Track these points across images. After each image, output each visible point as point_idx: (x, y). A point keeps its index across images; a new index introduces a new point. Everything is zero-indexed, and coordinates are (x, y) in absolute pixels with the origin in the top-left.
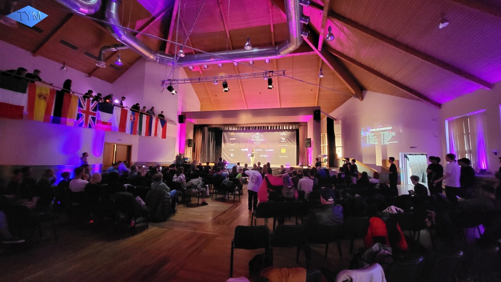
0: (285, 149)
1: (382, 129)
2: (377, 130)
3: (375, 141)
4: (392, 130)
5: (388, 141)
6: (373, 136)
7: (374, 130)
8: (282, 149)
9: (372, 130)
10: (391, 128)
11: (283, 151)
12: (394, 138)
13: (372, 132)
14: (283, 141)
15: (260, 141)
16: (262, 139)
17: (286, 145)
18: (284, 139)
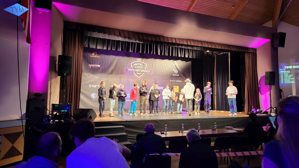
0: (178, 87)
2: (294, 67)
6: (289, 74)
7: (290, 67)
11: (176, 89)
13: (287, 70)
14: (176, 74)
15: (144, 73)
16: (146, 69)
17: (180, 81)
18: (177, 71)
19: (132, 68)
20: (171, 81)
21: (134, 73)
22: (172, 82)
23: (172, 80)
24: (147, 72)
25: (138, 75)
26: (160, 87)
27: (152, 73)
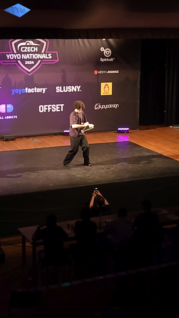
14: (106, 58)
15: (39, 61)
16: (45, 53)
17: (115, 72)
18: (110, 52)
19: (15, 52)
20: (96, 72)
21: (19, 62)
22: (98, 75)
23: (99, 70)
24: (46, 59)
25: (27, 66)
26: (73, 87)
27: (58, 60)
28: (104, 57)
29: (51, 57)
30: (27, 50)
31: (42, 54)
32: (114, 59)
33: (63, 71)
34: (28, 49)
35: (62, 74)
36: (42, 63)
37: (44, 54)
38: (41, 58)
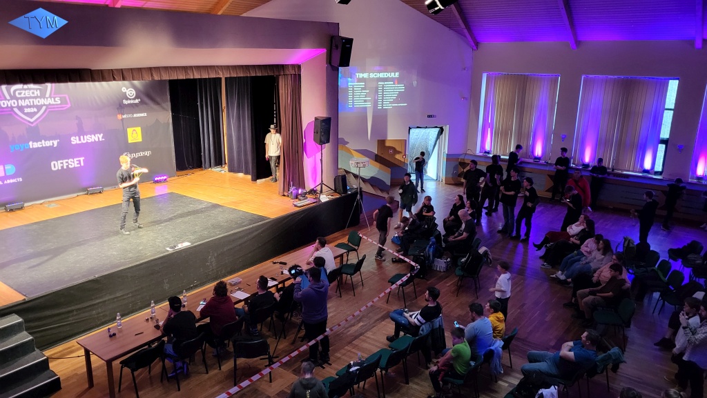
0: (139, 129)
1: (382, 75)
2: (372, 75)
3: (365, 101)
4: (399, 80)
5: (391, 103)
6: (363, 89)
7: (365, 75)
8: (130, 130)
9: (361, 75)
10: (397, 75)
11: (135, 135)
12: (401, 97)
13: (360, 80)
14: (130, 99)
15: (44, 108)
16: (50, 97)
17: (142, 115)
18: (134, 92)
19: (8, 97)
20: (120, 117)
21: (16, 110)
22: (122, 119)
23: (123, 114)
24: (53, 105)
25: (27, 114)
26: (93, 136)
27: (69, 106)
28: (127, 99)
29: (59, 102)
30: (25, 94)
31: (47, 98)
32: (139, 100)
33: (77, 118)
34: (27, 94)
35: (77, 121)
36: (48, 110)
37: (49, 99)
38: (46, 103)
